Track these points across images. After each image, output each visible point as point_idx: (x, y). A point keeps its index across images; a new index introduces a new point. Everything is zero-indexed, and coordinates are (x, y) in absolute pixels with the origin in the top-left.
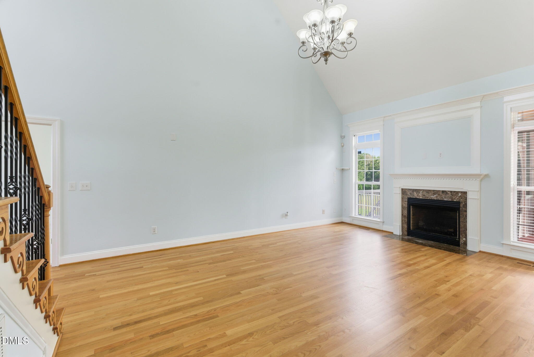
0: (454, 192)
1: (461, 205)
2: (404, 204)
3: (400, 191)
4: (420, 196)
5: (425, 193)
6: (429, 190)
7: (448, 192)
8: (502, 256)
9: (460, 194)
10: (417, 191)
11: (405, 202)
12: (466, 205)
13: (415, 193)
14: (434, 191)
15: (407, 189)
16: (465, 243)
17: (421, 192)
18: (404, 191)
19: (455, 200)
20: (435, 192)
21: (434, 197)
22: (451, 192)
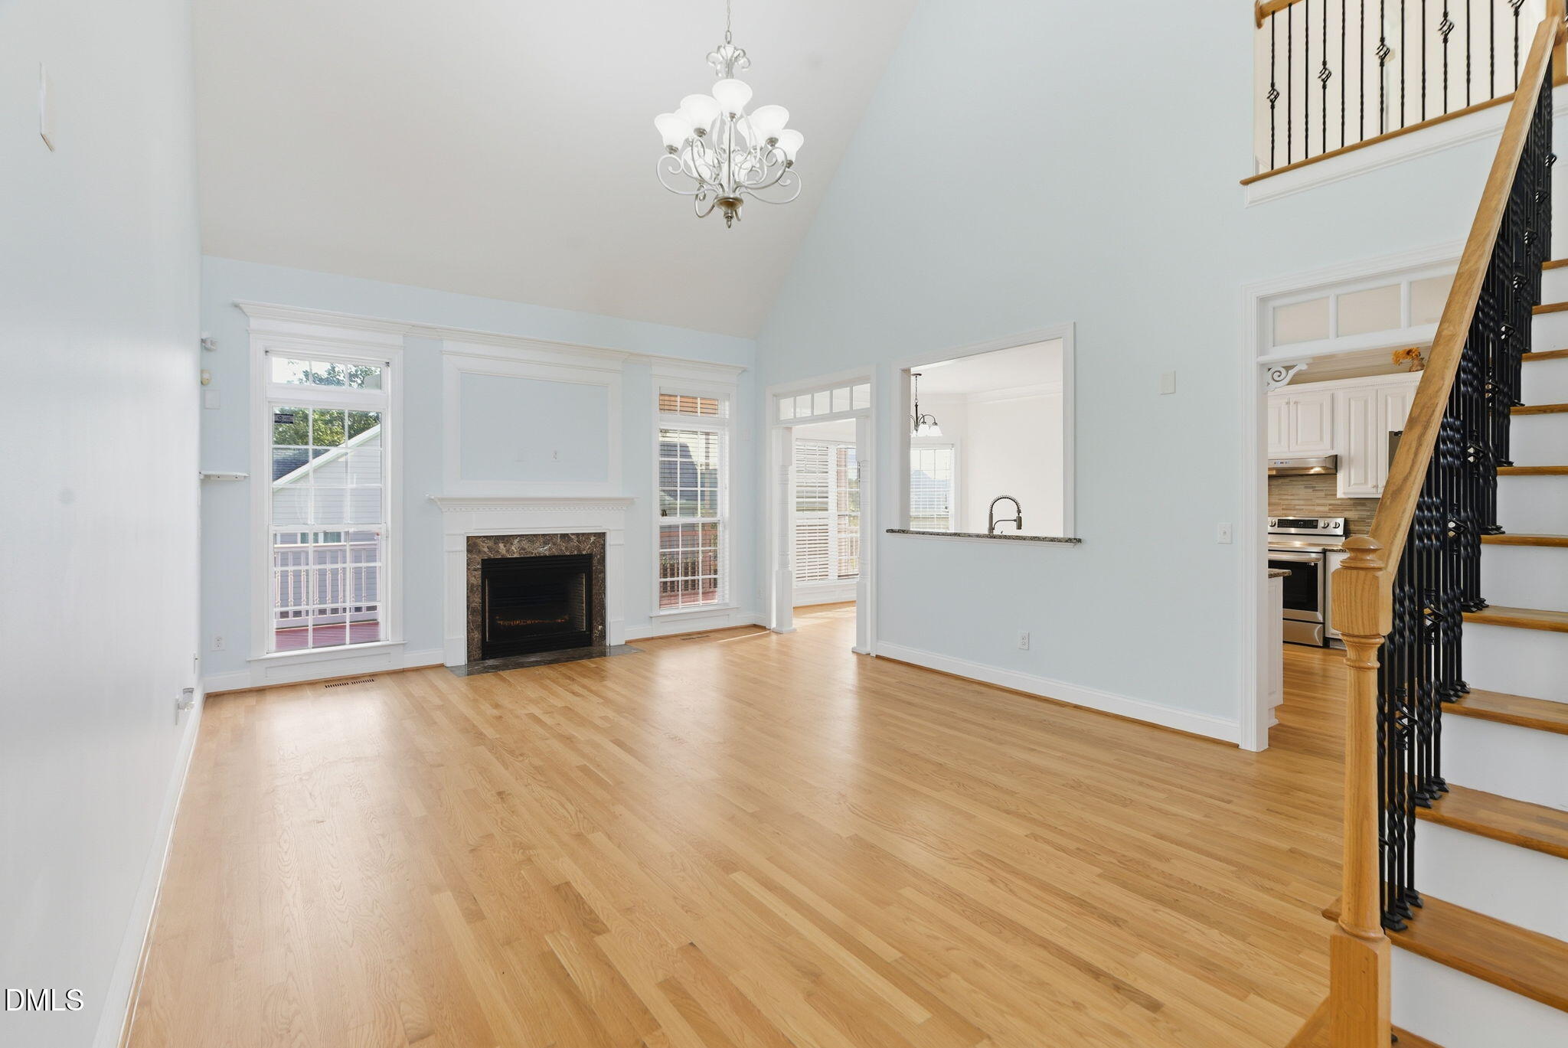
0: (583, 534)
1: (595, 561)
2: (473, 578)
3: (463, 546)
4: (515, 552)
5: (525, 544)
6: (534, 535)
7: (573, 537)
8: (652, 638)
9: (592, 539)
10: (507, 539)
11: (476, 573)
12: (603, 560)
13: (501, 545)
14: (544, 535)
15: (480, 537)
16: (603, 635)
17: (516, 541)
18: (472, 544)
19: (584, 553)
20: (547, 538)
21: (544, 550)
22: (578, 535)
